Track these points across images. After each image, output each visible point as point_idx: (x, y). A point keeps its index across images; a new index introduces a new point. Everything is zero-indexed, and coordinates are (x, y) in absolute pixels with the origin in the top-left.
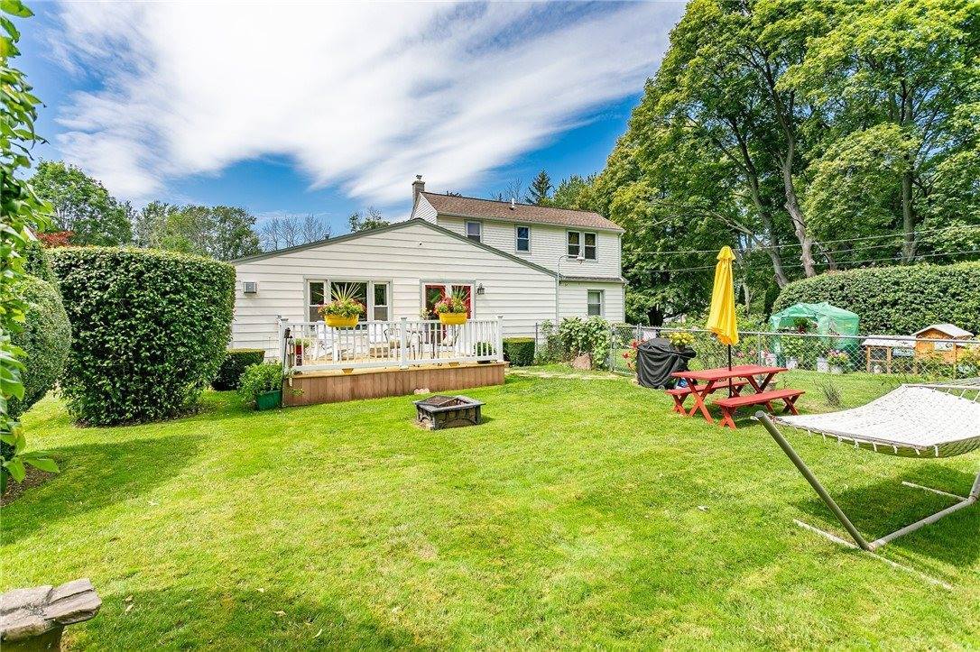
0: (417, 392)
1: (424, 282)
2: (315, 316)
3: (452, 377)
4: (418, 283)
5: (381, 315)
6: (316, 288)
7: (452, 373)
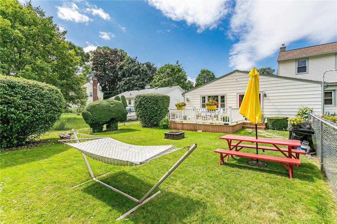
0: (198, 131)
1: (239, 94)
2: (204, 106)
3: (210, 128)
4: (236, 94)
5: (223, 106)
6: (204, 98)
7: (211, 126)
